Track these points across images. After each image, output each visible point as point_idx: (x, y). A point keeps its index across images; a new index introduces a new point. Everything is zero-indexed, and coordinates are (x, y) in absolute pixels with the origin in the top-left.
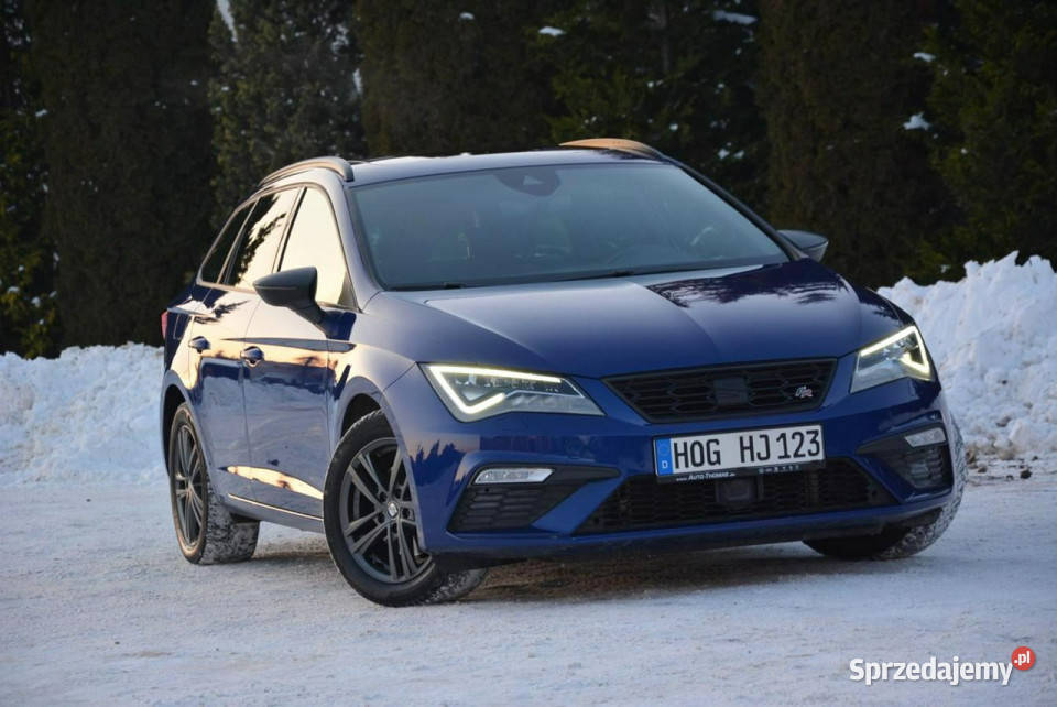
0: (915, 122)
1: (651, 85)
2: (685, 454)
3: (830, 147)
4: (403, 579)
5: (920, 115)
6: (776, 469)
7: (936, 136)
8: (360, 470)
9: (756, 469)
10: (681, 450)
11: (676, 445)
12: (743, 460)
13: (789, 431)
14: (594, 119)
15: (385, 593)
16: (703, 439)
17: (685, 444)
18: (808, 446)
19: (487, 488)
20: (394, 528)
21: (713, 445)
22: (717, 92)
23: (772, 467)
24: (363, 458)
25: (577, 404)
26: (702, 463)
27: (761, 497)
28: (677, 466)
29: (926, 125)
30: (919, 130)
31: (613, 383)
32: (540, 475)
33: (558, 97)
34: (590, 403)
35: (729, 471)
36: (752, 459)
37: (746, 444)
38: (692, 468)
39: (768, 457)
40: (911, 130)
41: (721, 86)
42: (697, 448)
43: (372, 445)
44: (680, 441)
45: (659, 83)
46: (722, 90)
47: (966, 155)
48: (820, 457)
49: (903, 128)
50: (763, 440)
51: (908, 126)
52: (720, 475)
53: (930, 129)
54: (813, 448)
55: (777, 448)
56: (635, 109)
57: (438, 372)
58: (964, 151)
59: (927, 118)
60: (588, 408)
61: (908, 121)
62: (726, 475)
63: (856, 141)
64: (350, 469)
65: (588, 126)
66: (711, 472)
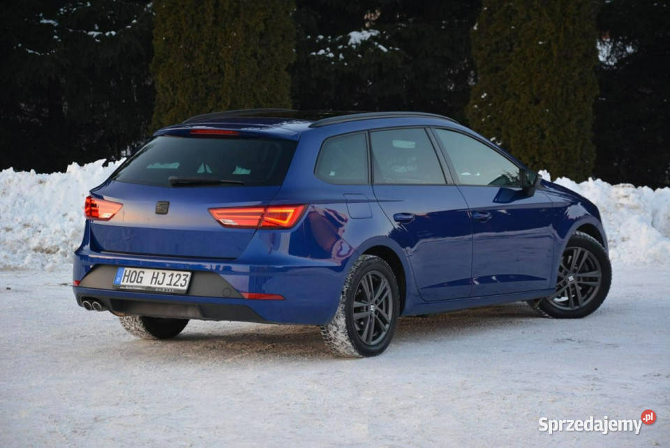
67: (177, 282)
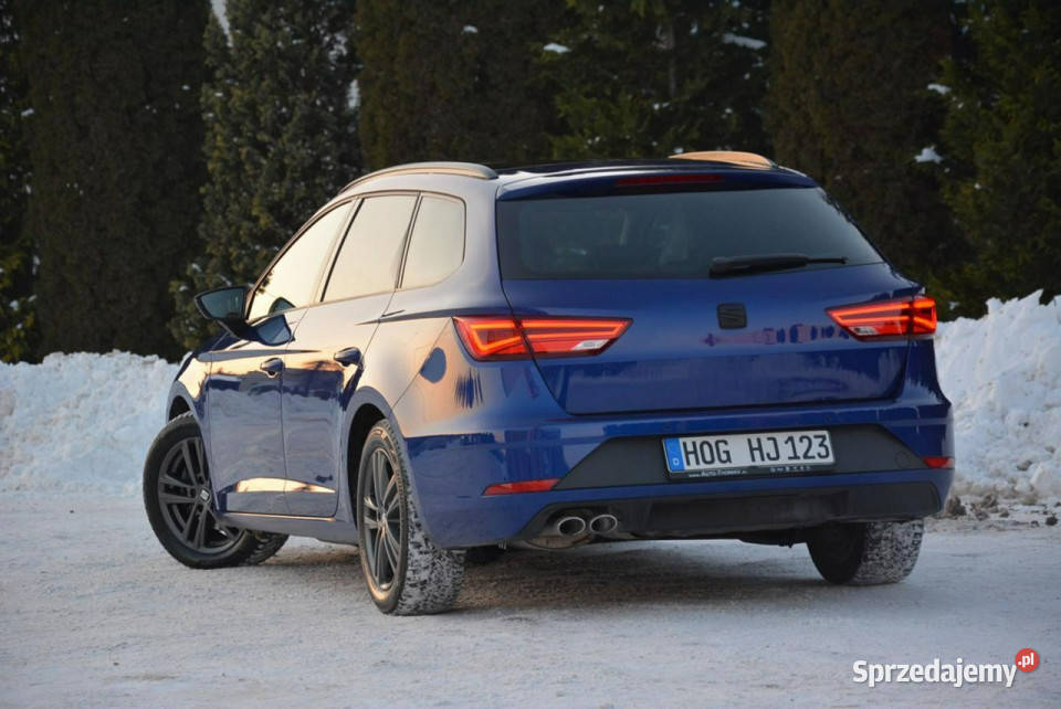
0: (927, 155)
1: (656, 107)
3: (838, 177)
5: (933, 148)
7: (947, 170)
14: (597, 139)
22: (724, 117)
29: (938, 159)
30: (930, 163)
33: (561, 115)
40: (922, 163)
41: (728, 111)
45: (665, 105)
46: (729, 115)
47: (980, 190)
49: (915, 161)
51: (919, 158)
53: (942, 162)
56: (640, 131)
58: (977, 186)
59: (939, 151)
61: (920, 153)
63: (866, 172)
65: (591, 147)
67: (808, 450)
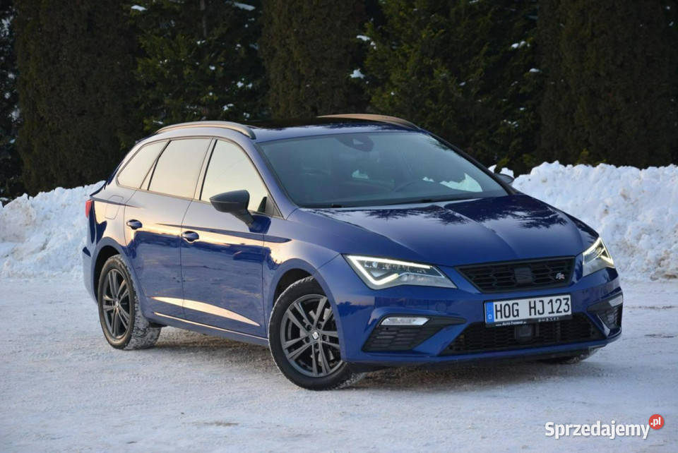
2: (501, 311)
4: (322, 375)
6: (547, 320)
8: (295, 312)
9: (537, 319)
10: (499, 309)
11: (496, 305)
12: (530, 315)
13: (554, 298)
15: (311, 382)
16: (510, 303)
17: (501, 305)
18: (564, 307)
19: (388, 327)
20: (316, 346)
21: (515, 306)
23: (545, 318)
24: (297, 305)
25: (442, 281)
26: (509, 316)
27: (537, 335)
28: (497, 318)
31: (461, 270)
32: (421, 321)
34: (449, 281)
35: (523, 320)
36: (535, 314)
37: (532, 305)
38: (504, 319)
39: (543, 313)
42: (507, 307)
43: (303, 298)
44: (498, 303)
48: (570, 313)
50: (541, 303)
52: (518, 323)
54: (566, 308)
55: (548, 308)
57: (355, 260)
60: (448, 284)
62: (521, 323)
64: (288, 311)
66: (514, 321)
